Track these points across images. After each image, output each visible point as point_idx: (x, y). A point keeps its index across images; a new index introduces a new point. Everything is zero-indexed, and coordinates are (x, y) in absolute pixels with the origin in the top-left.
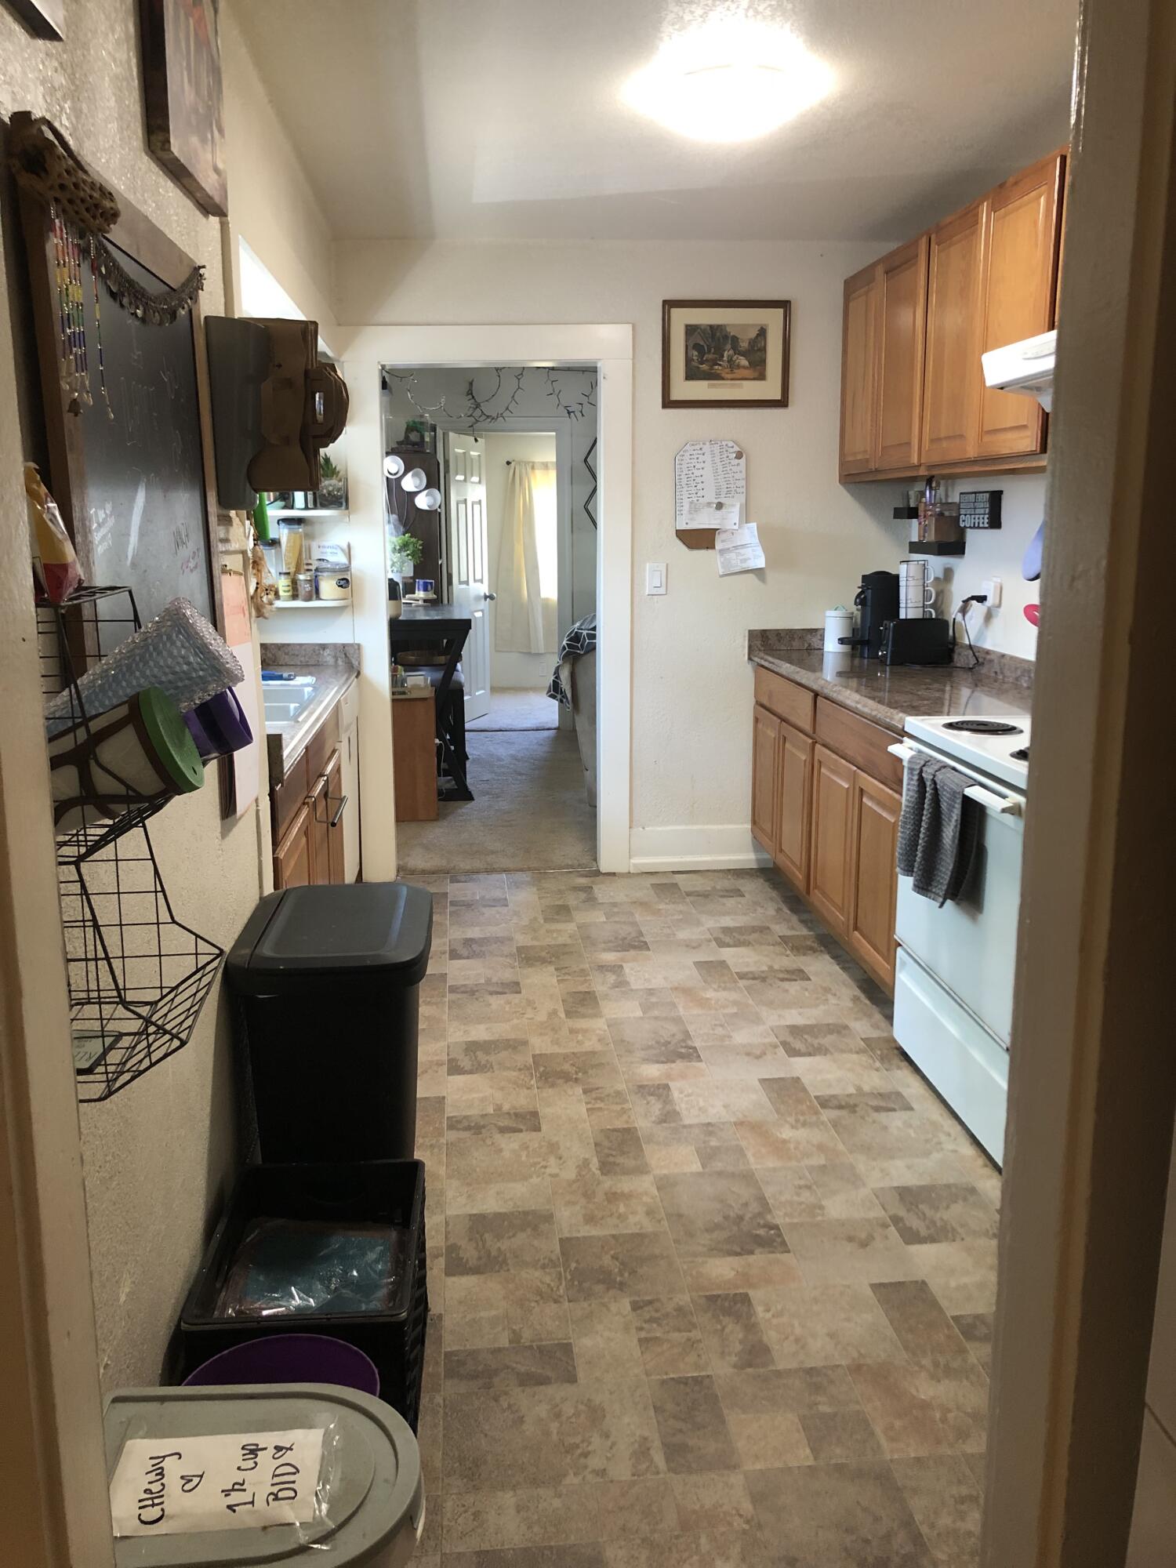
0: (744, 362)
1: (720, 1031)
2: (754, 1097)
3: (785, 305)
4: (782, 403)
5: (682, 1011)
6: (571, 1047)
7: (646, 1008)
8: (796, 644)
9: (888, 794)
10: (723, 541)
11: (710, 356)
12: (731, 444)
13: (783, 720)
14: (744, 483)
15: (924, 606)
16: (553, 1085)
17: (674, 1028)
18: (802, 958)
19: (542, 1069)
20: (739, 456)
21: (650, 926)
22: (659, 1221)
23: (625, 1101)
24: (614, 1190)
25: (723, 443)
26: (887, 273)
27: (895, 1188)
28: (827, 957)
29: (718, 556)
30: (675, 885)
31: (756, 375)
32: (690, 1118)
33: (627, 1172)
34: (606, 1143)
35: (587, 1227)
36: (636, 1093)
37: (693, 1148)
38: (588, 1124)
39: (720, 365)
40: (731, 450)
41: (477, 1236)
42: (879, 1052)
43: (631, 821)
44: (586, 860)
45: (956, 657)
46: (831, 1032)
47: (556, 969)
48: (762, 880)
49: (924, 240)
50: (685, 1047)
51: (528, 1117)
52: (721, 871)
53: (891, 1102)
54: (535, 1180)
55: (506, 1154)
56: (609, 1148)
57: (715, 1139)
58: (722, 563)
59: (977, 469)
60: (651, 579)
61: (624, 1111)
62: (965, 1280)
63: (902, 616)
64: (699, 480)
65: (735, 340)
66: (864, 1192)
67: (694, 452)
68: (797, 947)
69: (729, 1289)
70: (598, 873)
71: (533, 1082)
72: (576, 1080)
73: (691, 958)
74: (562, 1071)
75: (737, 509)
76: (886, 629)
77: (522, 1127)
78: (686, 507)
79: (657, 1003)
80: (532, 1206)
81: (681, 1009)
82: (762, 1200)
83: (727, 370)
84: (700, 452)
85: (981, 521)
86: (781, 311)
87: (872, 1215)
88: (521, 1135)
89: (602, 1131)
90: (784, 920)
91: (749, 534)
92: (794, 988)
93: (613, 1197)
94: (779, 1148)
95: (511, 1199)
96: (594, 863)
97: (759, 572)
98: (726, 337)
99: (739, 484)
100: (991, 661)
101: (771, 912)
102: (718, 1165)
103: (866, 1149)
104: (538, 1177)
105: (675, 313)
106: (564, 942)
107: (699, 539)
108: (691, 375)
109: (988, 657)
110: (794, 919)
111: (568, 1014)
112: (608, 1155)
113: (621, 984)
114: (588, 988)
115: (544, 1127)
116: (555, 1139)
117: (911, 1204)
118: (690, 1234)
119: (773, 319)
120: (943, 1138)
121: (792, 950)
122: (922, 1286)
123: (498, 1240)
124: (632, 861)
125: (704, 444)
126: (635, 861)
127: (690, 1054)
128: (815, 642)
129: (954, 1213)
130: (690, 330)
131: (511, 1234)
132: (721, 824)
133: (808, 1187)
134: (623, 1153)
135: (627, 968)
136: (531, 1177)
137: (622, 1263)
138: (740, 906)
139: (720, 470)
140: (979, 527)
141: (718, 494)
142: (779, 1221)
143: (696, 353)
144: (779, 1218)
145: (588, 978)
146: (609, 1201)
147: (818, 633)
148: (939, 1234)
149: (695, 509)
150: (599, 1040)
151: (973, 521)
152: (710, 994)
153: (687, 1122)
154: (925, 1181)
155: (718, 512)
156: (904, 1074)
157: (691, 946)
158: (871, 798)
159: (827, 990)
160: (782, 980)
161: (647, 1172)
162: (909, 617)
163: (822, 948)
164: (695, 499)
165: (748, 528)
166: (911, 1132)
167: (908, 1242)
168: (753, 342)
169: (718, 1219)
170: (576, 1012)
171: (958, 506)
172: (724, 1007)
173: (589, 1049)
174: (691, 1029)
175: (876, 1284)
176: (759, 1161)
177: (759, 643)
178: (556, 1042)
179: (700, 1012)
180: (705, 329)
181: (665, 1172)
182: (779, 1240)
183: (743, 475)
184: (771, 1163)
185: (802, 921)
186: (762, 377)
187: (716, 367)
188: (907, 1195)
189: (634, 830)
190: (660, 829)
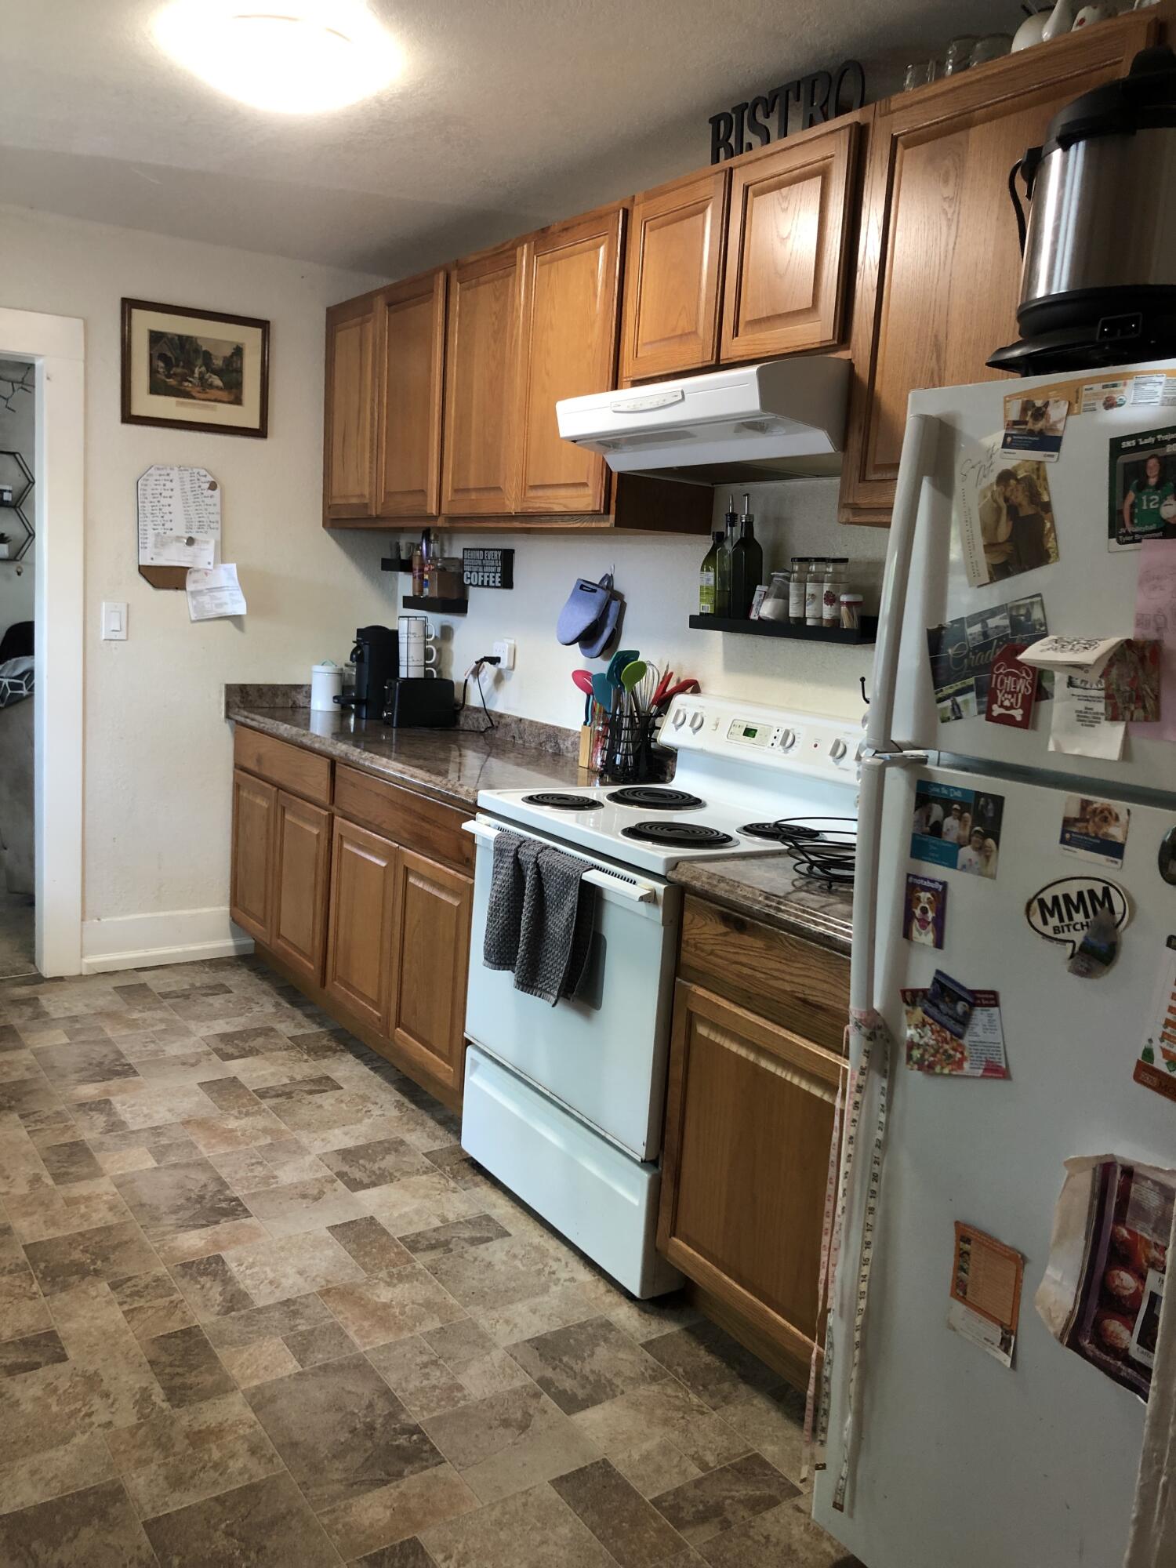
0: (217, 381)
1: (259, 1171)
2: (329, 1253)
3: (263, 325)
4: (261, 433)
5: (205, 1153)
6: (74, 1226)
7: (159, 1153)
8: (279, 701)
9: (450, 875)
10: (195, 582)
11: (179, 370)
12: (204, 473)
13: (280, 787)
14: (217, 517)
15: (426, 665)
16: (65, 1287)
17: (203, 1177)
18: (325, 1062)
19: (42, 1265)
20: (213, 486)
21: (129, 1043)
22: (271, 1460)
23: (171, 1291)
24: (196, 1427)
25: (196, 471)
26: (389, 305)
27: (528, 1341)
28: (350, 1057)
29: (190, 599)
30: (143, 987)
31: (232, 398)
32: (262, 1298)
33: (206, 1395)
34: (164, 1358)
35: (177, 1495)
36: (183, 1277)
37: (279, 1340)
38: (131, 1334)
39: (190, 382)
40: (203, 479)
41: (22, 1549)
42: (448, 1168)
43: (83, 912)
44: (19, 962)
45: (462, 720)
46: (388, 1151)
47: (22, 1117)
48: (245, 970)
49: (441, 276)
50: (225, 1200)
51: (43, 1342)
52: (193, 963)
53: (486, 1230)
54: (80, 1439)
55: (27, 1407)
56: (171, 1365)
57: (302, 1321)
58: (195, 607)
59: (517, 525)
60: (108, 622)
61: (174, 1305)
62: (647, 1446)
63: (403, 674)
64: (166, 509)
65: (207, 356)
66: (497, 1355)
67: (161, 478)
68: (317, 1051)
69: (392, 1539)
70: (39, 979)
71: (35, 1287)
72: (96, 1272)
73: (193, 1079)
74: (73, 1263)
75: (211, 547)
76: (390, 688)
77: (38, 1359)
78: (151, 541)
79: (171, 1145)
80: (87, 1480)
81: (201, 1147)
82: (387, 1393)
83: (198, 389)
84: (167, 478)
85: (492, 579)
86: (259, 331)
87: (517, 1384)
88: (40, 1372)
89: (153, 1341)
90: (288, 1017)
91: (227, 576)
92: (327, 1100)
93: (198, 1438)
94: (382, 1316)
95: (56, 1476)
96: (32, 966)
97: (236, 620)
98: (197, 350)
99: (213, 518)
100: (507, 725)
101: (270, 1009)
102: (319, 1358)
103: (478, 1296)
104: (83, 1433)
105: (137, 314)
106: (20, 1078)
107: (166, 578)
108: (156, 388)
109: (503, 721)
110: (298, 1014)
111: (58, 1178)
112: (173, 1376)
113: (115, 1126)
114: (72, 1137)
115: (71, 1353)
116: (91, 1369)
117: (554, 1359)
118: (316, 1468)
119: (250, 338)
120: (555, 1266)
121: (309, 1054)
122: (604, 1467)
123: (55, 1549)
124: (85, 961)
125: (172, 469)
126: (87, 960)
127: (235, 1209)
128: (300, 699)
129: (602, 1359)
130: (156, 338)
131: (70, 1534)
132: (194, 908)
133: (435, 1363)
134: (192, 1368)
135: (116, 1101)
136: (74, 1435)
137: (242, 1540)
138: (231, 1005)
139: (191, 500)
140: (488, 586)
141: (189, 528)
142: (416, 1420)
143: (161, 364)
144: (415, 1415)
145: (69, 1123)
146: (193, 1444)
147: (304, 690)
148: (597, 1392)
149: (162, 543)
150: (111, 1209)
151: (481, 579)
152: (232, 1124)
153: (260, 1303)
154: (556, 1325)
155: (189, 548)
156: (485, 1191)
157: (188, 1063)
158: (422, 878)
159: (365, 1099)
160: (311, 1092)
161: (234, 1389)
162: (410, 676)
163: (342, 1047)
164: (162, 531)
165: (225, 569)
166: (518, 1263)
167: (569, 1412)
168: (228, 361)
169: (344, 1436)
170: (67, 1174)
171: (461, 563)
172: (256, 1138)
173: (101, 1225)
174: (224, 1173)
175: (556, 1479)
176: (368, 1341)
177: (237, 699)
178: (51, 1222)
179: (229, 1149)
180: (173, 339)
181: (256, 1383)
182: (426, 1448)
183: (217, 509)
184: (381, 1339)
185: (308, 1016)
186: (237, 401)
187: (186, 384)
188: (547, 1347)
189: (88, 922)
190: (120, 919)
